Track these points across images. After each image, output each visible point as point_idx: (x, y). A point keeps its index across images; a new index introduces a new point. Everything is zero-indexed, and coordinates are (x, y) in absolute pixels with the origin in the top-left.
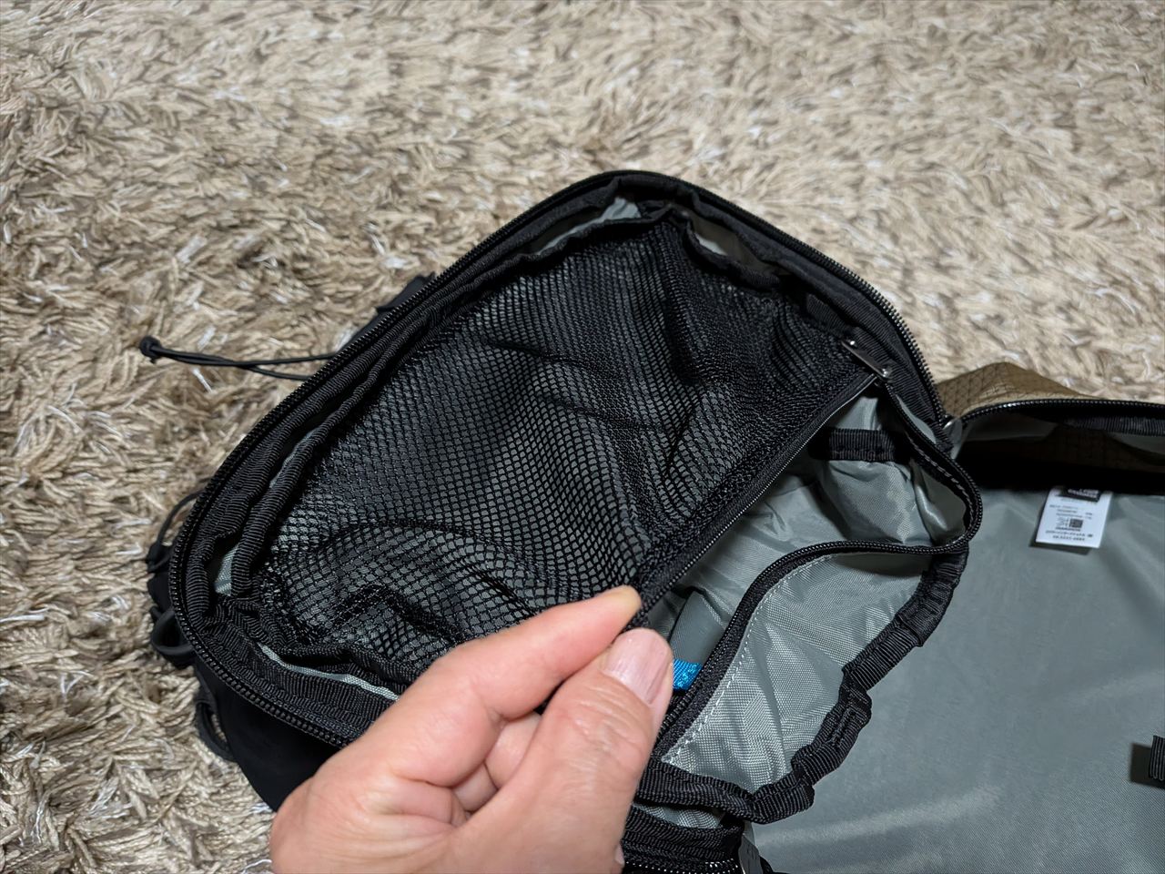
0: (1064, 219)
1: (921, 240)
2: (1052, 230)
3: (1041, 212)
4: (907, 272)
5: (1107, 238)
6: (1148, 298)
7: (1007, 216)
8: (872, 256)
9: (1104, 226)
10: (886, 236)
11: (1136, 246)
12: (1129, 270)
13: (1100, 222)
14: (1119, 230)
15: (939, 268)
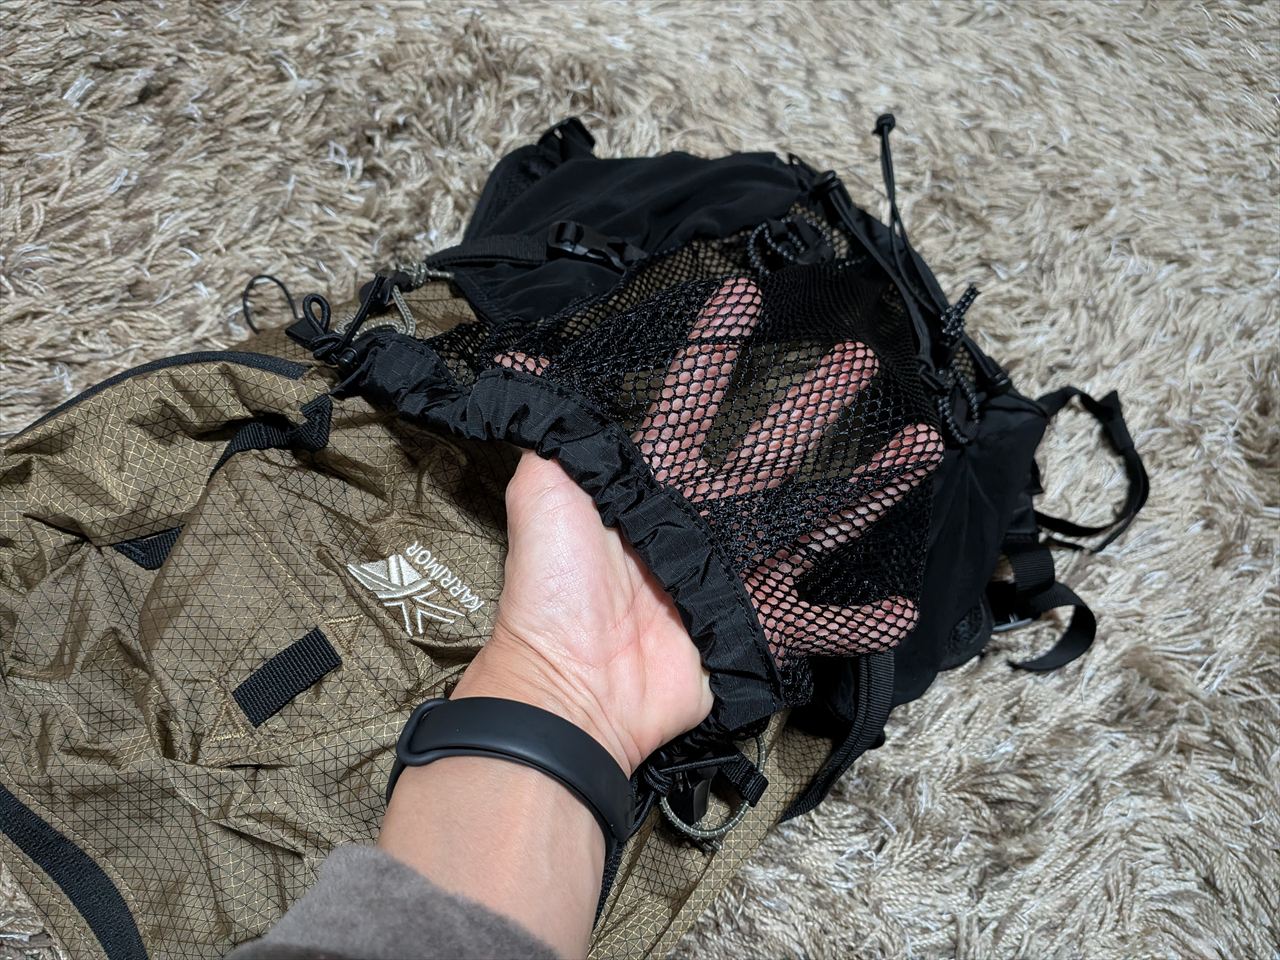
0: (946, 16)
1: (818, 41)
2: (935, 28)
3: (924, 11)
4: (810, 72)
5: (987, 32)
6: (1028, 83)
7: (895, 16)
8: (776, 59)
9: (982, 21)
10: (786, 40)
11: (1013, 38)
12: (1009, 60)
13: (979, 18)
14: (995, 25)
15: (838, 66)
